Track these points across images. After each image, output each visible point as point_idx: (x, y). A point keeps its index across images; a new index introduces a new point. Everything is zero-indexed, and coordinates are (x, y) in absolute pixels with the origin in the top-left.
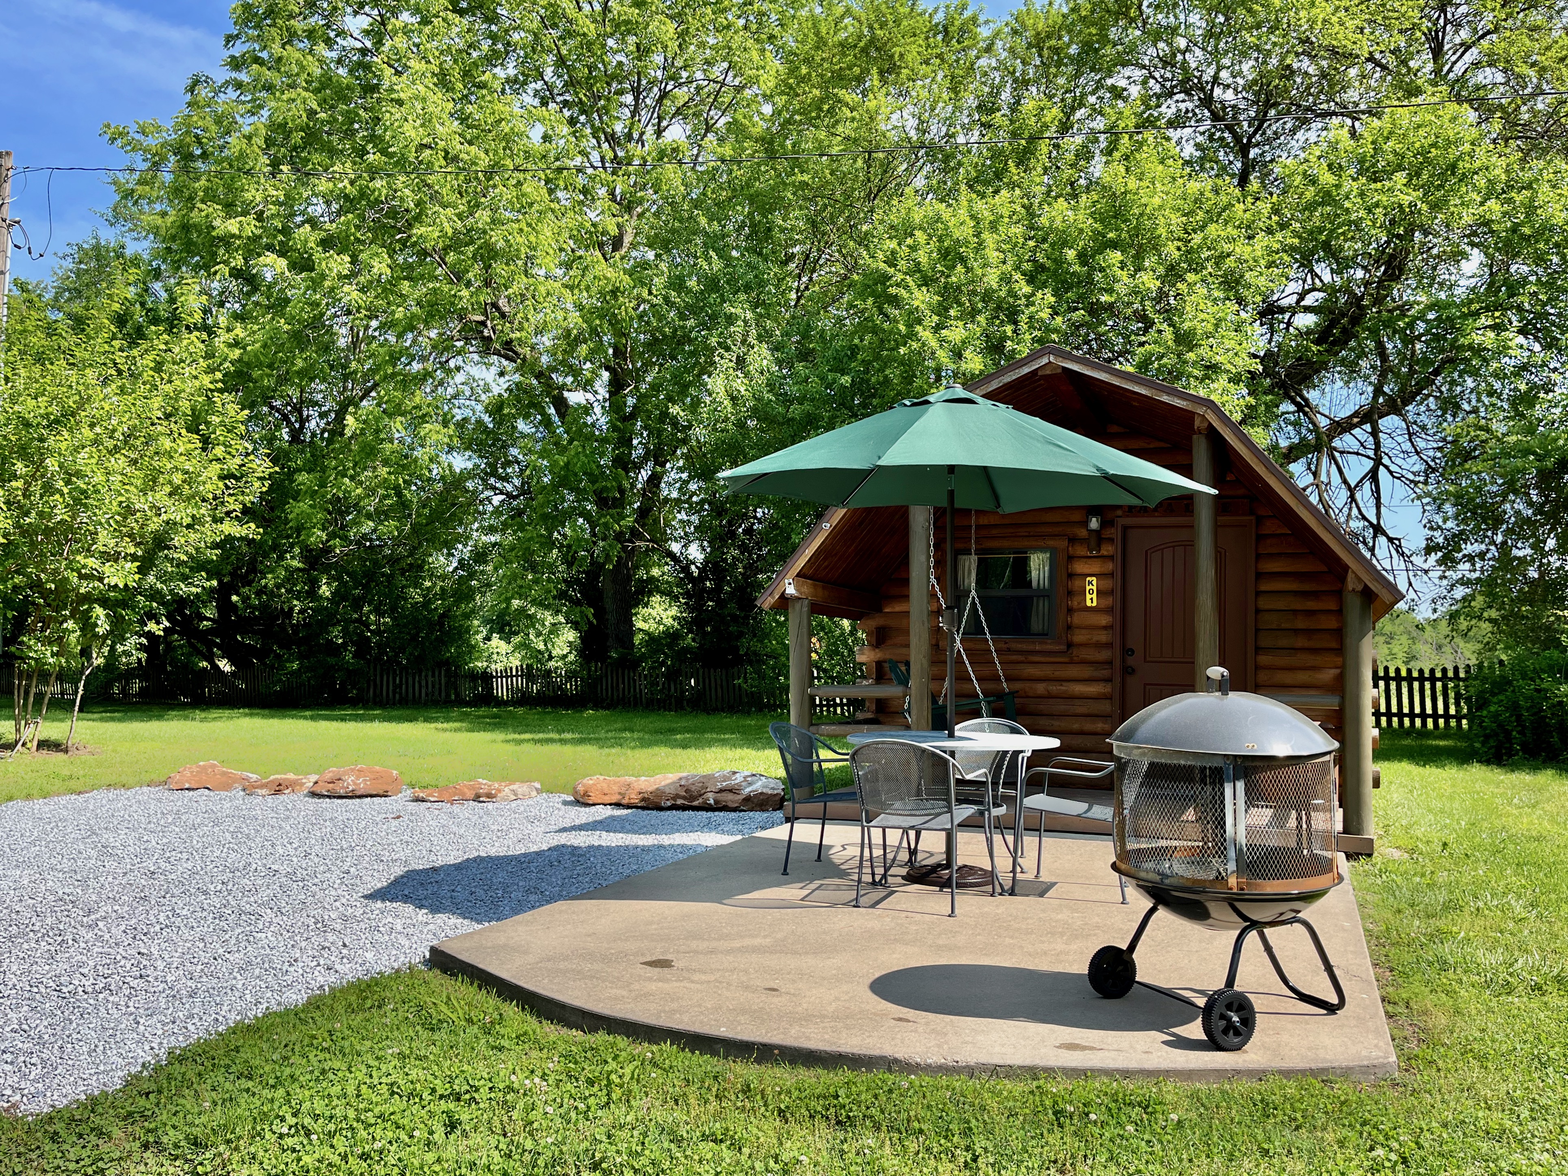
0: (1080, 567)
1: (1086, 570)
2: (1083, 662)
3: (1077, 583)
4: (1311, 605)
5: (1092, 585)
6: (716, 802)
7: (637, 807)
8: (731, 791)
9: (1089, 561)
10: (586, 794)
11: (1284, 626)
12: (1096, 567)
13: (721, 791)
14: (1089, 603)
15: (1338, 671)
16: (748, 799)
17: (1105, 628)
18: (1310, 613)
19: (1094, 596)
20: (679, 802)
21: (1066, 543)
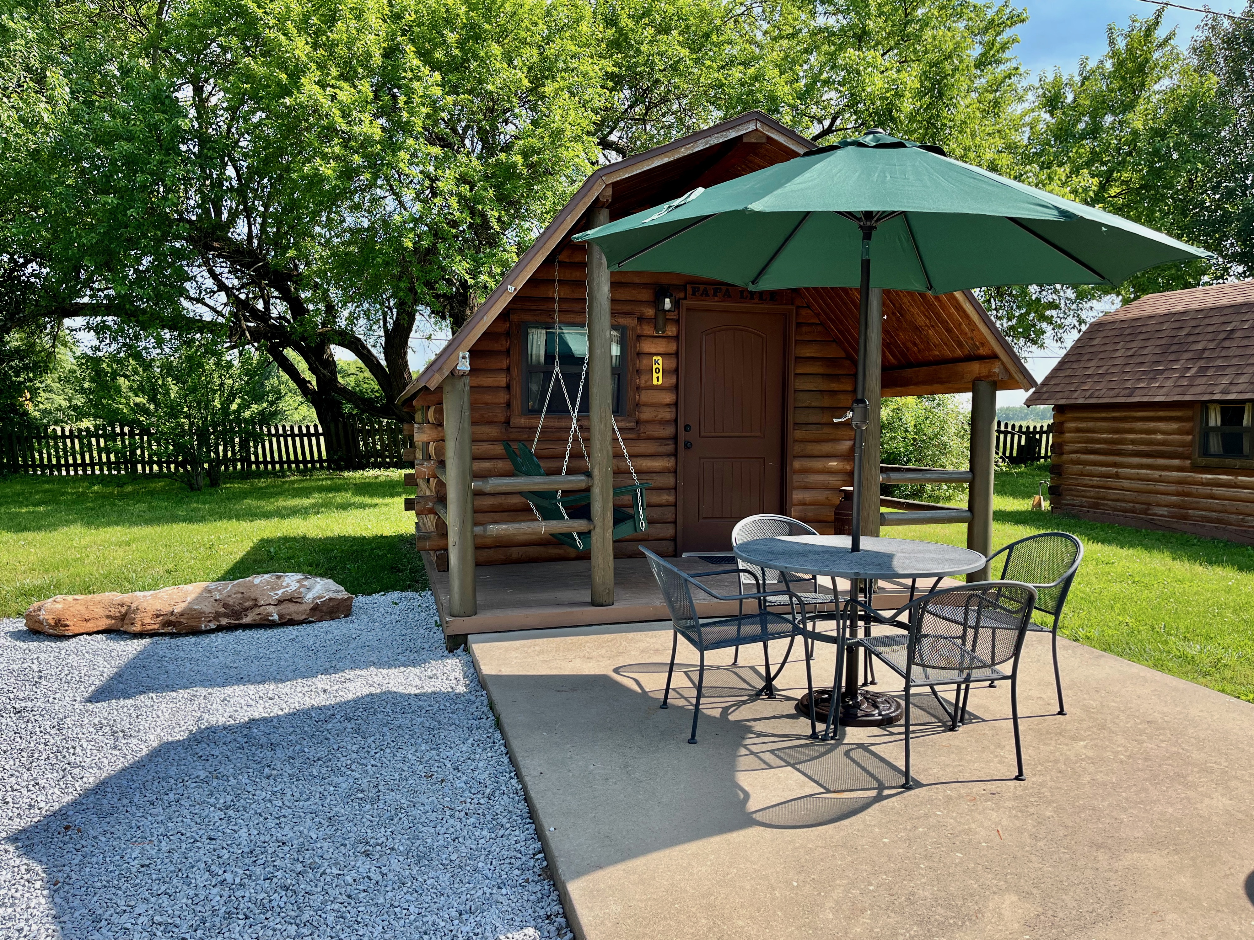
0: (647, 346)
1: (653, 350)
2: (649, 438)
3: (645, 361)
4: (834, 386)
5: (658, 363)
6: (281, 616)
7: (152, 634)
8: (290, 600)
9: (656, 340)
10: (58, 623)
11: (813, 404)
12: (661, 346)
13: (280, 602)
14: (655, 382)
15: (851, 443)
16: (315, 608)
17: (668, 405)
18: (833, 393)
19: (660, 375)
20: (224, 621)
21: (636, 321)
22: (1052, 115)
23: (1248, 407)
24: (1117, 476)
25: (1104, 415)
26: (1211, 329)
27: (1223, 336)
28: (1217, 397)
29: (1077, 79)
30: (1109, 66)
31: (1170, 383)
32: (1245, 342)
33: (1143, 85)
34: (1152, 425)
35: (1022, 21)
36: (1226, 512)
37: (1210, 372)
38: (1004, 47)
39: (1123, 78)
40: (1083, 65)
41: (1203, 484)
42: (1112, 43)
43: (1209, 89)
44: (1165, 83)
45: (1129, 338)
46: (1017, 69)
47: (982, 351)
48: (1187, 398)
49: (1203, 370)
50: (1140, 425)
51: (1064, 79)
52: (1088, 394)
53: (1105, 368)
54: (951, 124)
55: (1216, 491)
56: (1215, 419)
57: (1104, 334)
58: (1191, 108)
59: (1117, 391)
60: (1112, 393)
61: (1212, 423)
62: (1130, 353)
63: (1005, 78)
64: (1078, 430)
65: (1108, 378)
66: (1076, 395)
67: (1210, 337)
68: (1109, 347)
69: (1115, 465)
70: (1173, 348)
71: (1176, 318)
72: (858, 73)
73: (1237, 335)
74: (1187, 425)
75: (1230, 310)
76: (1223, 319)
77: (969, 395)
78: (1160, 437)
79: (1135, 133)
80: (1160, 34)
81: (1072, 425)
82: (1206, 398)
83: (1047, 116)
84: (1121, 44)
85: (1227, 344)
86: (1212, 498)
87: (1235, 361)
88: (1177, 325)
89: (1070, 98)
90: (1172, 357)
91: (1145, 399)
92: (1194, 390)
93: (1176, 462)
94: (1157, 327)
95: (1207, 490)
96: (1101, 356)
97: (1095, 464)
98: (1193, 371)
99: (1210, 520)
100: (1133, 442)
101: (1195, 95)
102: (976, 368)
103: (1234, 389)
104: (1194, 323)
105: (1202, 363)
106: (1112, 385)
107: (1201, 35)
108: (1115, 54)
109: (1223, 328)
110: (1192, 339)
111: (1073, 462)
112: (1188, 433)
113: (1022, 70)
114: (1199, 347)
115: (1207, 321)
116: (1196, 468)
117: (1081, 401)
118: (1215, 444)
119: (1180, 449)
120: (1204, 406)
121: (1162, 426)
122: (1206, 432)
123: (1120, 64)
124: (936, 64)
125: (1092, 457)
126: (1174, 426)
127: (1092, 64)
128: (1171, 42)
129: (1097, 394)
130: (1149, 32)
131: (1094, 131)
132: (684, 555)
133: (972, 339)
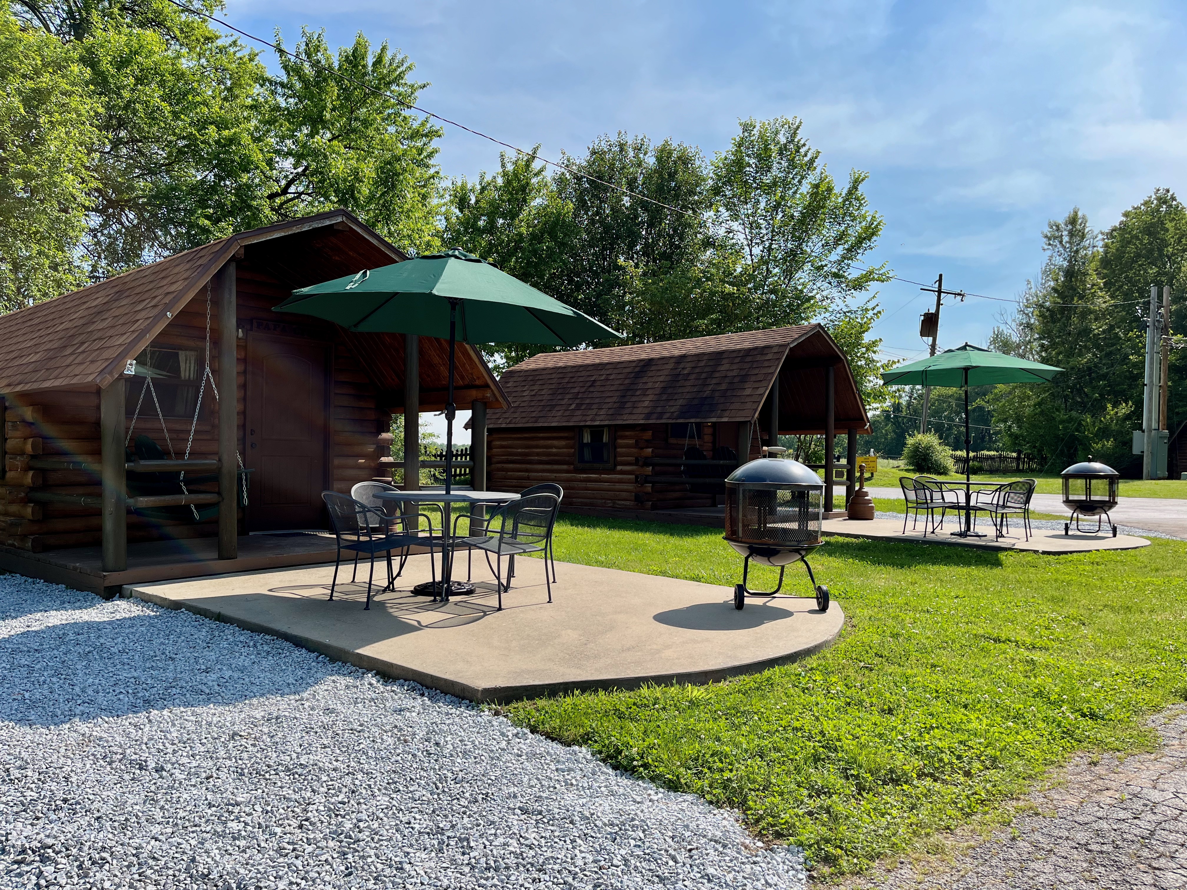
22: (461, 211)
23: (606, 431)
24: (528, 478)
25: (519, 436)
26: (581, 379)
27: (589, 384)
28: (588, 423)
29: (478, 187)
30: (500, 181)
31: (560, 414)
32: (602, 389)
33: (525, 201)
34: (549, 442)
35: (440, 136)
36: (595, 498)
37: (583, 407)
38: (430, 156)
39: (511, 194)
40: (482, 177)
41: (581, 481)
42: (503, 165)
43: (568, 213)
44: (538, 201)
45: (531, 383)
46: (438, 173)
47: (477, 382)
48: (571, 424)
49: (578, 407)
50: (542, 442)
51: (469, 187)
52: (508, 421)
53: (518, 403)
54: (400, 210)
55: (589, 485)
56: (587, 438)
57: (515, 379)
58: (556, 223)
59: (527, 419)
60: (524, 420)
61: (585, 441)
62: (533, 393)
63: (430, 178)
64: (502, 447)
65: (521, 410)
66: (500, 421)
67: (581, 384)
68: (518, 389)
69: (527, 471)
70: (560, 391)
71: (560, 371)
72: (325, 157)
73: (598, 383)
74: (571, 442)
75: (592, 368)
76: (588, 373)
77: (470, 411)
78: (554, 450)
79: (520, 235)
80: (536, 165)
81: (498, 443)
82: (582, 424)
83: (457, 211)
84: (510, 168)
85: (592, 389)
86: (586, 490)
87: (597, 401)
88: (561, 376)
89: (473, 201)
90: (559, 397)
91: (546, 425)
92: (575, 419)
93: (565, 467)
94: (549, 377)
95: (583, 485)
96: (514, 394)
97: (513, 470)
98: (573, 407)
99: (586, 504)
100: (538, 454)
101: (559, 214)
102: (474, 394)
103: (598, 418)
104: (571, 375)
105: (577, 401)
106: (524, 415)
107: (559, 170)
108: (505, 174)
109: (588, 379)
110: (570, 385)
111: (499, 470)
112: (572, 448)
113: (441, 174)
114: (576, 390)
115: (579, 374)
116: (577, 471)
117: (503, 426)
118: (587, 454)
119: (567, 458)
120: (580, 429)
121: (555, 442)
122: (582, 445)
123: (508, 183)
124: (389, 163)
125: (511, 466)
126: (563, 443)
127: (488, 178)
128: (543, 173)
129: (514, 421)
130: (528, 165)
131: (491, 228)
132: (251, 534)
133: (472, 374)
